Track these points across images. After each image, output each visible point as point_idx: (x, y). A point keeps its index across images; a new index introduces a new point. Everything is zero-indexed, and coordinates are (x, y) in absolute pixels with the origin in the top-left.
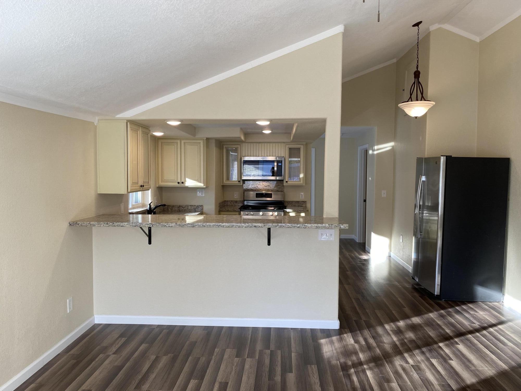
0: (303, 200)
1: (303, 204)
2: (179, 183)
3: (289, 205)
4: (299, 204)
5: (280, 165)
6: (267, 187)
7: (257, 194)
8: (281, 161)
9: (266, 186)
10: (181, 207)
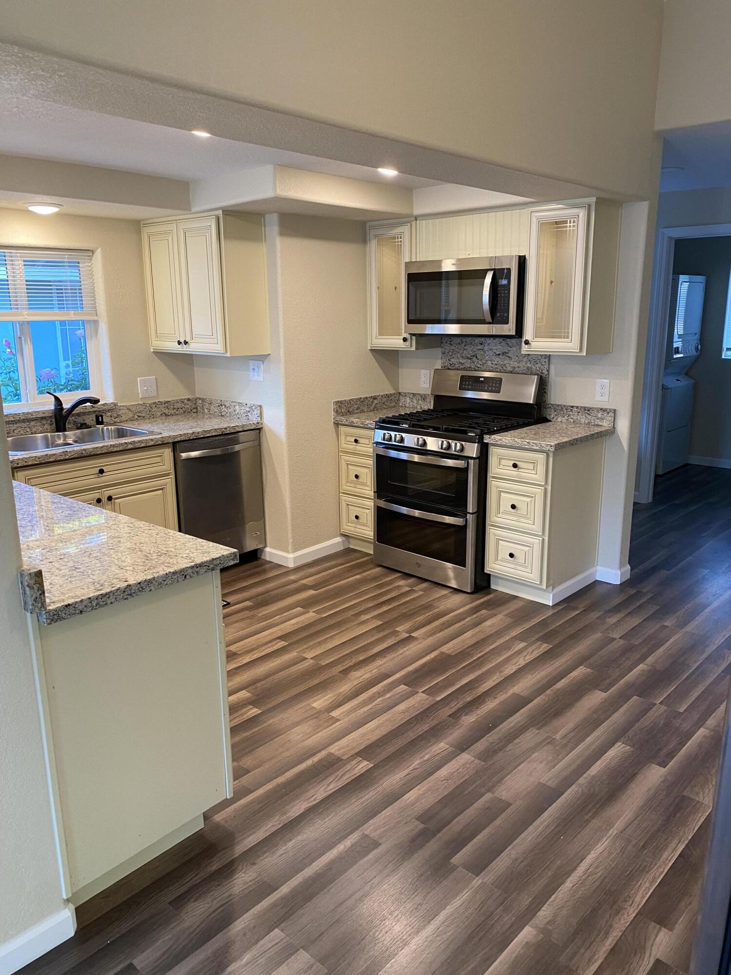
0: (604, 407)
1: (602, 419)
2: (179, 343)
3: (559, 419)
4: (589, 417)
5: (505, 285)
6: (501, 356)
7: (462, 377)
8: (505, 271)
9: (497, 353)
10: (223, 406)
